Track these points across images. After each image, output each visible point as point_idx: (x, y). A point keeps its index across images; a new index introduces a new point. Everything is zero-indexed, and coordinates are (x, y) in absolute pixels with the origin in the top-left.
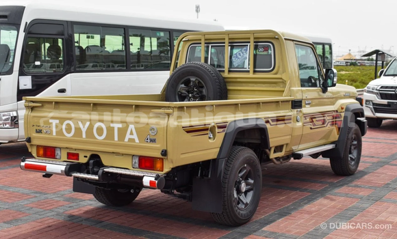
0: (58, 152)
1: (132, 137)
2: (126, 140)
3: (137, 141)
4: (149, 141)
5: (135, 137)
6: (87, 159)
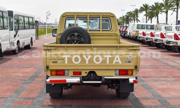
0: (66, 72)
1: (117, 61)
2: (114, 62)
3: (120, 62)
4: (127, 62)
5: (119, 61)
6: (87, 74)
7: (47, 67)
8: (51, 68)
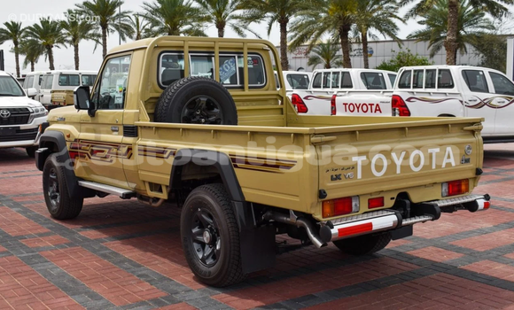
0: (355, 202)
6: (394, 201)
7: (322, 194)
8: (331, 195)
